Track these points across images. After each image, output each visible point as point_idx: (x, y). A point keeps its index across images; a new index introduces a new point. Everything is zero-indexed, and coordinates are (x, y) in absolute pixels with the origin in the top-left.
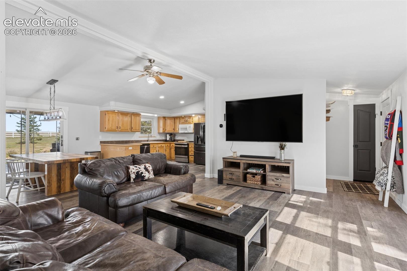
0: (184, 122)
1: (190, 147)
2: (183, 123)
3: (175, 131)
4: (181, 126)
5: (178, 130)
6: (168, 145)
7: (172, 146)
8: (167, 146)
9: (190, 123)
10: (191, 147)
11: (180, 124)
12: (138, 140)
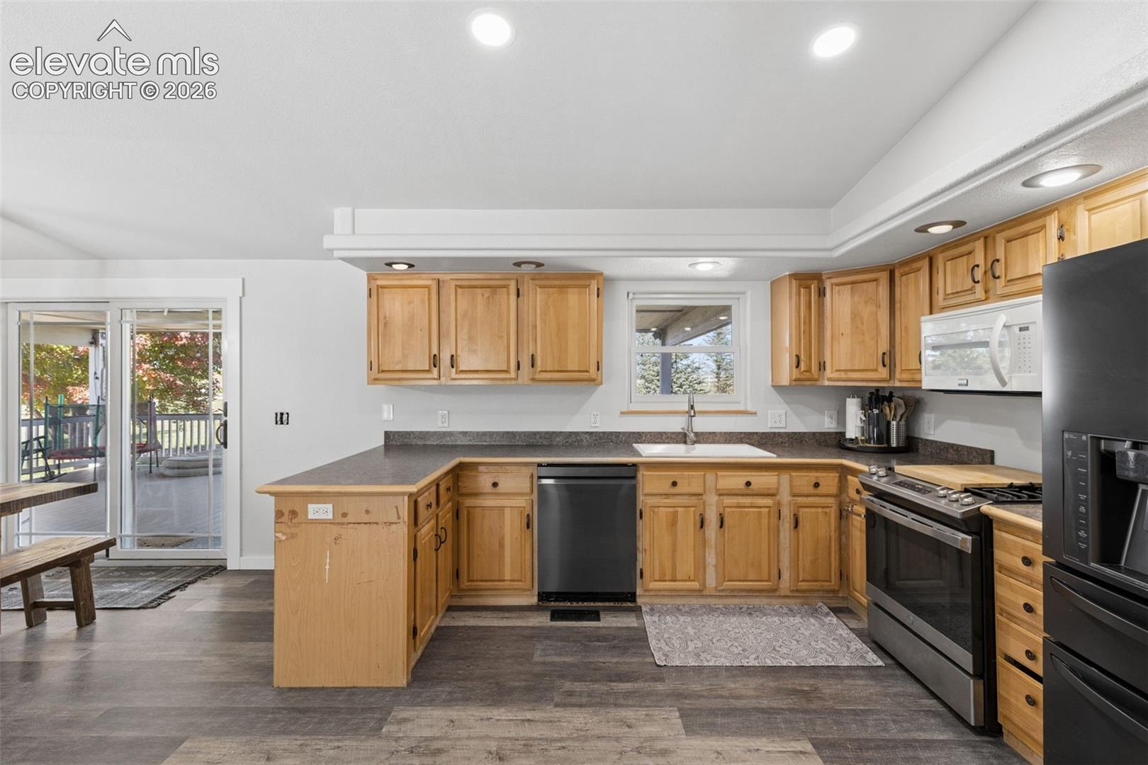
0: (971, 290)
1: (1000, 556)
2: (957, 299)
3: (898, 374)
6: (818, 485)
7: (855, 495)
8: (809, 490)
9: (1024, 288)
11: (929, 313)
12: (611, 433)
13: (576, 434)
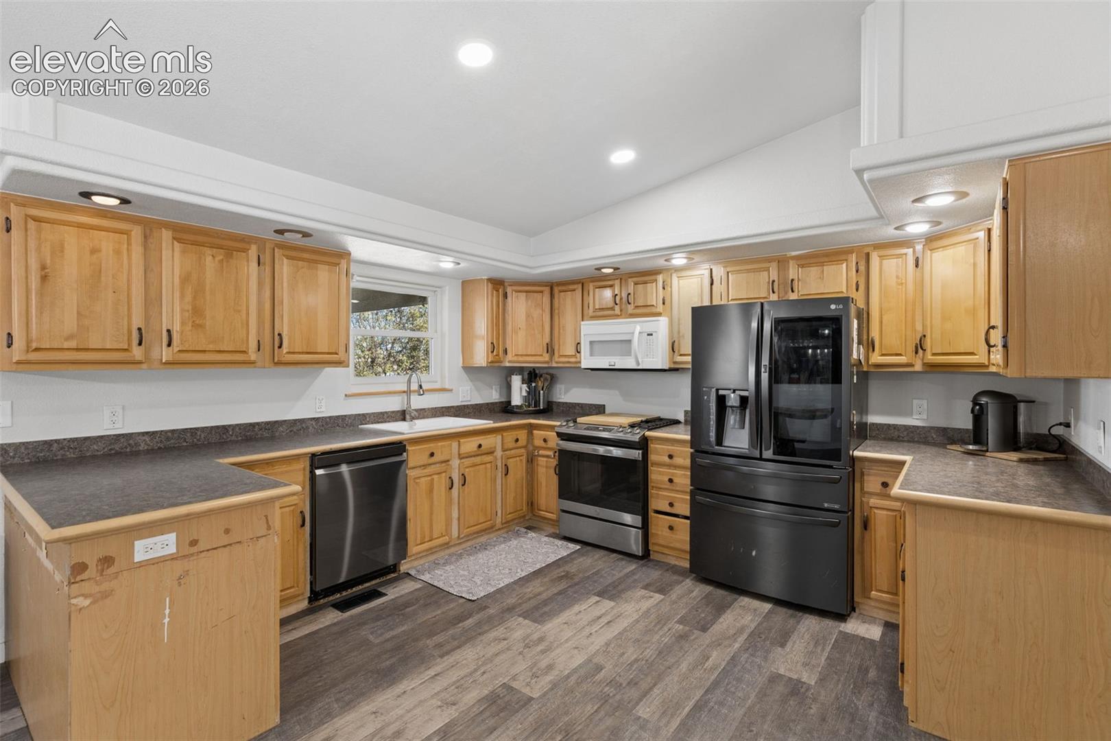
0: (612, 309)
1: (653, 457)
2: (603, 313)
3: (556, 358)
4: (591, 330)
5: (571, 351)
6: (517, 440)
7: (542, 443)
8: (512, 445)
9: (647, 311)
10: (666, 459)
11: (583, 320)
12: (338, 417)
13: (302, 421)
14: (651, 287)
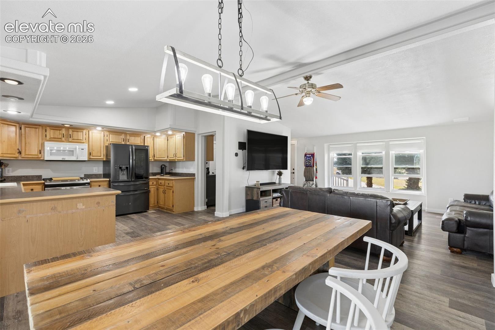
0: (61, 138)
2: (55, 140)
4: (48, 146)
5: (37, 153)
9: (79, 141)
11: (46, 141)
14: (80, 134)
